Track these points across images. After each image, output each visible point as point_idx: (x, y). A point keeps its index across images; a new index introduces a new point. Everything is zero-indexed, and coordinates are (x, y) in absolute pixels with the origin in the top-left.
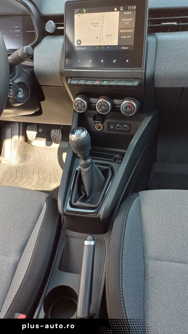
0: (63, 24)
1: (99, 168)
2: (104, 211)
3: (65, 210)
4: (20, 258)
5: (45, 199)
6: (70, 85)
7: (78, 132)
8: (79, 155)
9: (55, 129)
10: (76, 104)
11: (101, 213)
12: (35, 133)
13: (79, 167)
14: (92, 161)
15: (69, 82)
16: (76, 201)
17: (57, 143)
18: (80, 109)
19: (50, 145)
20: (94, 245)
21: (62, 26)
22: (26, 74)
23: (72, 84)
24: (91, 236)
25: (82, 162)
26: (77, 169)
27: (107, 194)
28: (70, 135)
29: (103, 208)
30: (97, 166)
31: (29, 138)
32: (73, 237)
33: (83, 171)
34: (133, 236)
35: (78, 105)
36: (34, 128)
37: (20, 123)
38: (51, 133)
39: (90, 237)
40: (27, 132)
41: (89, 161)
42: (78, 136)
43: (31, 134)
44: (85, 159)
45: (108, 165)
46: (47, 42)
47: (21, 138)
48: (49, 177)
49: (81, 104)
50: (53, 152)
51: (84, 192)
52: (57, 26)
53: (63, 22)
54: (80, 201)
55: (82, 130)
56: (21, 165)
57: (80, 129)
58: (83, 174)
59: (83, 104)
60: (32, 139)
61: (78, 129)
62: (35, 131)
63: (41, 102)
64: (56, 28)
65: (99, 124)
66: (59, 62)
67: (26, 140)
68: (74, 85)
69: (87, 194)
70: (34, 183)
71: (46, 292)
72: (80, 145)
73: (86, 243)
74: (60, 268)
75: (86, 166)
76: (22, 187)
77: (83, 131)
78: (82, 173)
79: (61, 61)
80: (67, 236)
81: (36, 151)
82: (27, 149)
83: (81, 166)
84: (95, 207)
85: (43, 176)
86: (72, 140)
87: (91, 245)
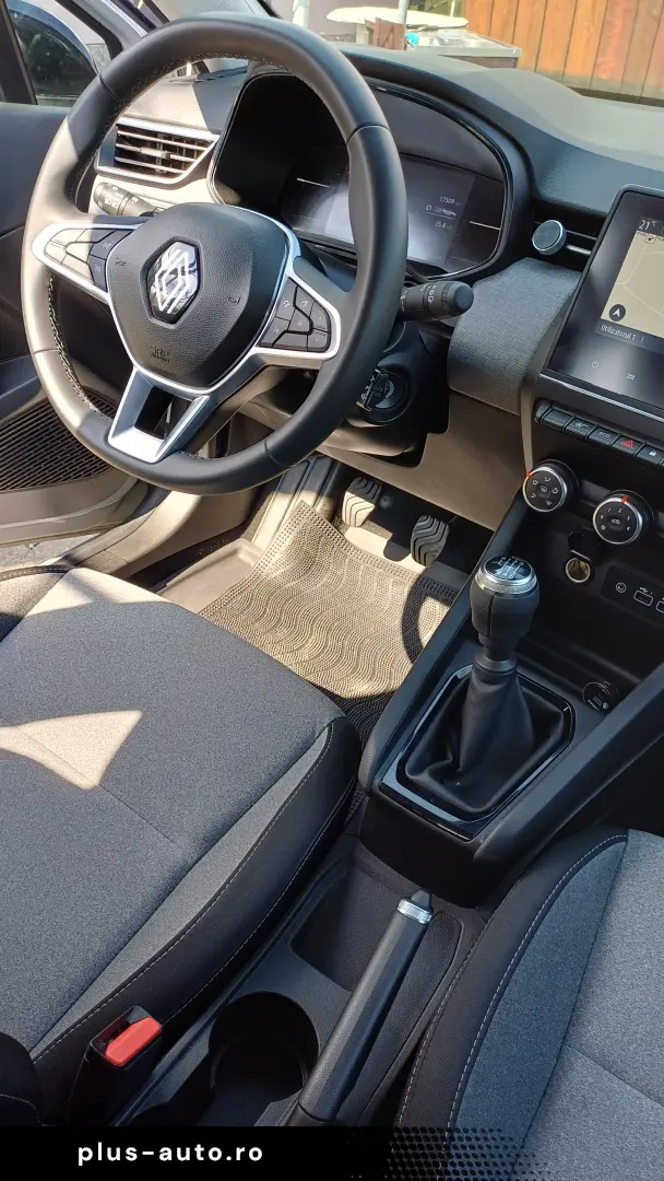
0: (594, 242)
1: (529, 699)
2: (495, 837)
3: (377, 782)
4: (199, 859)
5: (327, 721)
6: (539, 427)
7: (508, 570)
8: (481, 637)
9: (433, 517)
10: (535, 483)
11: (485, 839)
12: (368, 507)
13: (468, 669)
14: (515, 669)
15: (539, 414)
16: (418, 769)
17: (422, 560)
18: (540, 502)
19: (399, 558)
20: (427, 925)
21: (589, 245)
22: (425, 347)
23: (547, 422)
24: (427, 896)
25: (484, 662)
26: (459, 674)
27: (524, 789)
28: (483, 570)
29: (497, 829)
30: (524, 689)
31: (345, 514)
32: (370, 873)
33: (474, 689)
34: (557, 958)
35: (539, 486)
36: (373, 492)
37: (334, 462)
38: (418, 524)
39: (421, 895)
40: (348, 495)
41: (506, 666)
42: (502, 583)
43: (357, 506)
44: (496, 656)
45: (561, 703)
46: (520, 277)
47: (322, 506)
48: (355, 653)
49: (549, 489)
50: (395, 583)
51: (454, 755)
52: (570, 239)
53: (596, 236)
54: (434, 775)
55: (522, 570)
56: (289, 585)
57: (517, 564)
58: (471, 696)
59: (555, 491)
60: (353, 522)
61: (511, 562)
62: (370, 500)
63: (429, 435)
64: (565, 245)
65: (583, 564)
66: (533, 346)
67: (335, 515)
68: (550, 427)
69: (461, 764)
70: (305, 654)
71: (235, 991)
72: (500, 612)
73: (405, 908)
74: (298, 945)
75: (489, 678)
76: (268, 650)
77: (526, 575)
78: (470, 691)
79: (539, 345)
80: (352, 862)
81: (347, 560)
82: (325, 544)
83: (477, 671)
84: (469, 813)
85: (340, 644)
86: (482, 586)
87: (417, 921)
